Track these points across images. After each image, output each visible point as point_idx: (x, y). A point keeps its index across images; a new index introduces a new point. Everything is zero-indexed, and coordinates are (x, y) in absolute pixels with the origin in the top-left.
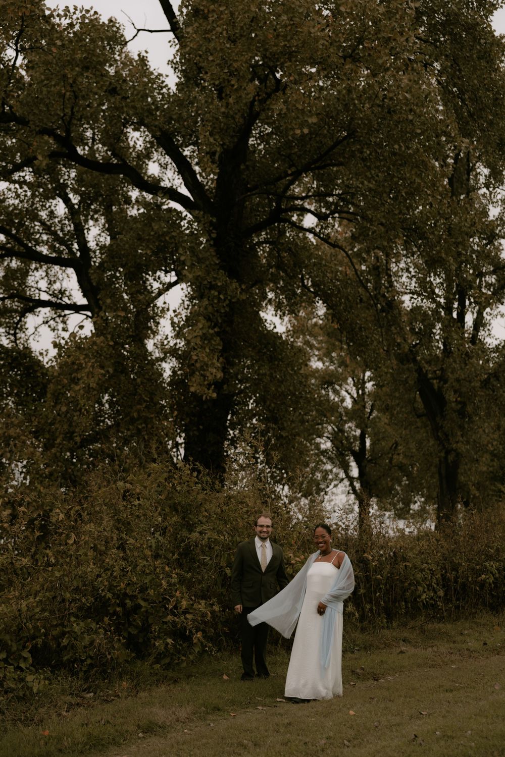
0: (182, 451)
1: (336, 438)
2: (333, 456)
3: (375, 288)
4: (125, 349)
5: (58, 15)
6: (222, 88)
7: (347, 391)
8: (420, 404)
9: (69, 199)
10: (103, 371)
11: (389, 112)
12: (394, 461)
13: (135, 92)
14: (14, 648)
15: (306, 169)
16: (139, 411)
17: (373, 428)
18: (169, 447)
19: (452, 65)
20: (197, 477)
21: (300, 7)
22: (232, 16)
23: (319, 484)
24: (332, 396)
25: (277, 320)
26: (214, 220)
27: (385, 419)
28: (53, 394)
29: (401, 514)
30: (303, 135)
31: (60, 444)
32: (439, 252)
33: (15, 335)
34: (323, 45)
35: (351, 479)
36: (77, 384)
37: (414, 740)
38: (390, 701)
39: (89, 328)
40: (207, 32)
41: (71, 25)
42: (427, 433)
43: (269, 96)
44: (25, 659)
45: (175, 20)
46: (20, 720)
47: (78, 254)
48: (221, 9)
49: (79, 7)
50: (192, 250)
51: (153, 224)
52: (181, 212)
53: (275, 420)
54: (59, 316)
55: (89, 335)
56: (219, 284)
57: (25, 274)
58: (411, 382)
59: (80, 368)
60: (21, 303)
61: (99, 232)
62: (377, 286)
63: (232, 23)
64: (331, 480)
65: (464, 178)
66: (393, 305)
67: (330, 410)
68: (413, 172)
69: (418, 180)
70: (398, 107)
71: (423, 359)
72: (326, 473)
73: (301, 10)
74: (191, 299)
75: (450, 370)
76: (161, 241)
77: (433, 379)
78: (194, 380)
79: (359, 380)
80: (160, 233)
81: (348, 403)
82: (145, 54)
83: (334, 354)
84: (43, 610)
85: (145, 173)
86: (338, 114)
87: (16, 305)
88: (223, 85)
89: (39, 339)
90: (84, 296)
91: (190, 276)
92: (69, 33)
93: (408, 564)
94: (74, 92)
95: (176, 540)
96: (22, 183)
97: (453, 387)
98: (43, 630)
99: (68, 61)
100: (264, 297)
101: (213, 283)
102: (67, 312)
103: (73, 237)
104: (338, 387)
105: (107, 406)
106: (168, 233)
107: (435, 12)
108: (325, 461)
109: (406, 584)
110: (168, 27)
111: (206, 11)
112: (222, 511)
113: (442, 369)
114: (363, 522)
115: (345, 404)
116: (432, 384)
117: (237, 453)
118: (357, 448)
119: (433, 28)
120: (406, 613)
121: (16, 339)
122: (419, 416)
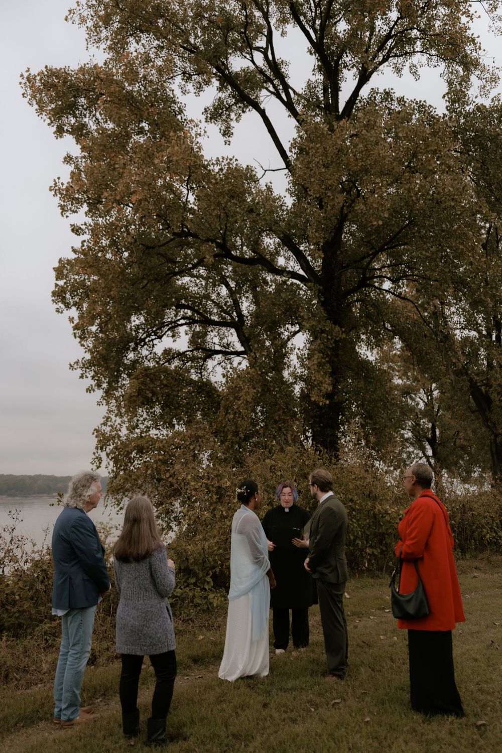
0: (310, 441)
1: (415, 429)
2: (414, 442)
3: (435, 327)
4: (268, 376)
5: (213, 164)
6: (321, 199)
7: (420, 398)
8: (473, 403)
9: (229, 285)
10: (255, 391)
11: (437, 203)
12: (457, 444)
13: (265, 210)
14: (201, 575)
15: (382, 250)
16: (279, 416)
17: (440, 422)
18: (302, 439)
19: (481, 166)
20: (319, 455)
21: (371, 137)
22: (324, 150)
23: (405, 461)
24: (410, 402)
25: (368, 353)
26: (321, 288)
27: (448, 415)
28: (224, 407)
29: (465, 480)
30: (379, 226)
31: (230, 439)
32: (479, 295)
33: (201, 373)
34: (389, 161)
35: (427, 457)
36: (239, 400)
37: (491, 645)
38: (469, 613)
39: (245, 364)
40: (309, 163)
41: (221, 170)
42: (479, 423)
43: (353, 201)
44: (208, 582)
45: (288, 160)
46: (204, 626)
47: (237, 319)
48: (317, 146)
49: (225, 157)
50: (308, 309)
51: (282, 294)
52: (299, 285)
53: (371, 418)
54: (228, 359)
55: (245, 368)
56: (327, 329)
57: (205, 334)
58: (465, 389)
59: (241, 389)
60: (204, 353)
61: (249, 304)
62: (437, 325)
63: (325, 154)
64: (414, 458)
65: (495, 246)
66: (448, 338)
67: (408, 411)
68: (457, 242)
69: (461, 247)
70: (443, 198)
71: (473, 372)
72: (410, 453)
73: (372, 139)
74: (311, 343)
75: (493, 379)
76: (287, 305)
77: (481, 386)
78: (313, 392)
79: (427, 390)
80: (287, 299)
81: (422, 406)
82: (270, 185)
83: (409, 374)
84: (219, 548)
85: (276, 265)
86: (401, 209)
87: (199, 354)
88: (322, 197)
89: (216, 375)
90: (242, 345)
91: (308, 326)
92: (220, 175)
93: (474, 513)
94: (226, 213)
95: (307, 498)
96: (199, 276)
97: (496, 390)
98: (219, 562)
99: (221, 192)
100: (359, 337)
101: (323, 329)
102: (232, 356)
103: (232, 308)
104: (414, 396)
105: (260, 414)
106: (291, 299)
107: (467, 130)
108: (408, 445)
109: (474, 527)
110: (284, 166)
111: (307, 149)
112: (338, 477)
113: (487, 379)
114: (438, 483)
115: (419, 407)
116: (481, 390)
117: (347, 442)
118: (430, 436)
119: (466, 143)
120: (476, 549)
121: (202, 376)
122: (473, 412)
